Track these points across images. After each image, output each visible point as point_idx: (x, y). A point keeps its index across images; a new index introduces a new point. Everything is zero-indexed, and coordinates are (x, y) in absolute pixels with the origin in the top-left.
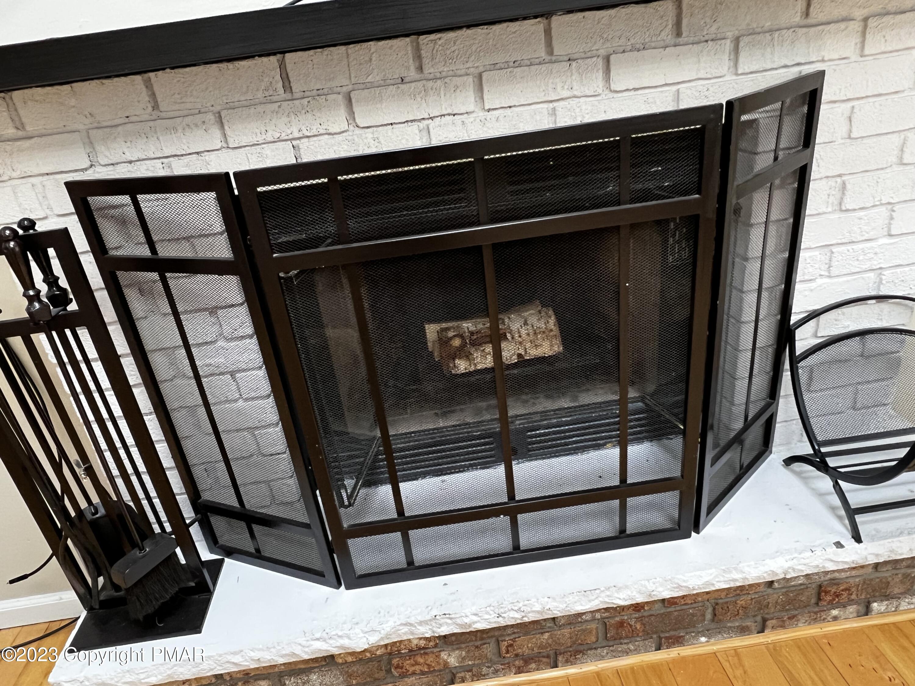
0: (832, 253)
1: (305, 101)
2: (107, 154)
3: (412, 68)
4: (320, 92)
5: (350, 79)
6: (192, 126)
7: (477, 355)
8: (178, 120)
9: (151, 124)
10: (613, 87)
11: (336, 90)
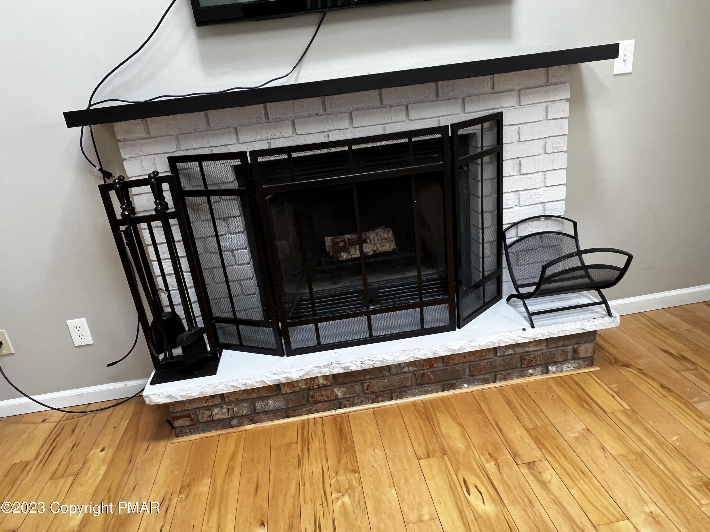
0: (520, 195)
1: (274, 123)
2: (185, 145)
3: (321, 109)
4: (280, 119)
5: (294, 114)
6: (224, 133)
7: (352, 251)
8: (218, 131)
9: (206, 132)
10: (410, 118)
11: (288, 118)
